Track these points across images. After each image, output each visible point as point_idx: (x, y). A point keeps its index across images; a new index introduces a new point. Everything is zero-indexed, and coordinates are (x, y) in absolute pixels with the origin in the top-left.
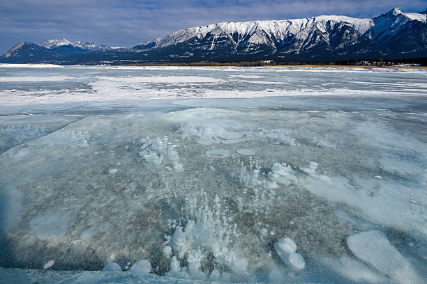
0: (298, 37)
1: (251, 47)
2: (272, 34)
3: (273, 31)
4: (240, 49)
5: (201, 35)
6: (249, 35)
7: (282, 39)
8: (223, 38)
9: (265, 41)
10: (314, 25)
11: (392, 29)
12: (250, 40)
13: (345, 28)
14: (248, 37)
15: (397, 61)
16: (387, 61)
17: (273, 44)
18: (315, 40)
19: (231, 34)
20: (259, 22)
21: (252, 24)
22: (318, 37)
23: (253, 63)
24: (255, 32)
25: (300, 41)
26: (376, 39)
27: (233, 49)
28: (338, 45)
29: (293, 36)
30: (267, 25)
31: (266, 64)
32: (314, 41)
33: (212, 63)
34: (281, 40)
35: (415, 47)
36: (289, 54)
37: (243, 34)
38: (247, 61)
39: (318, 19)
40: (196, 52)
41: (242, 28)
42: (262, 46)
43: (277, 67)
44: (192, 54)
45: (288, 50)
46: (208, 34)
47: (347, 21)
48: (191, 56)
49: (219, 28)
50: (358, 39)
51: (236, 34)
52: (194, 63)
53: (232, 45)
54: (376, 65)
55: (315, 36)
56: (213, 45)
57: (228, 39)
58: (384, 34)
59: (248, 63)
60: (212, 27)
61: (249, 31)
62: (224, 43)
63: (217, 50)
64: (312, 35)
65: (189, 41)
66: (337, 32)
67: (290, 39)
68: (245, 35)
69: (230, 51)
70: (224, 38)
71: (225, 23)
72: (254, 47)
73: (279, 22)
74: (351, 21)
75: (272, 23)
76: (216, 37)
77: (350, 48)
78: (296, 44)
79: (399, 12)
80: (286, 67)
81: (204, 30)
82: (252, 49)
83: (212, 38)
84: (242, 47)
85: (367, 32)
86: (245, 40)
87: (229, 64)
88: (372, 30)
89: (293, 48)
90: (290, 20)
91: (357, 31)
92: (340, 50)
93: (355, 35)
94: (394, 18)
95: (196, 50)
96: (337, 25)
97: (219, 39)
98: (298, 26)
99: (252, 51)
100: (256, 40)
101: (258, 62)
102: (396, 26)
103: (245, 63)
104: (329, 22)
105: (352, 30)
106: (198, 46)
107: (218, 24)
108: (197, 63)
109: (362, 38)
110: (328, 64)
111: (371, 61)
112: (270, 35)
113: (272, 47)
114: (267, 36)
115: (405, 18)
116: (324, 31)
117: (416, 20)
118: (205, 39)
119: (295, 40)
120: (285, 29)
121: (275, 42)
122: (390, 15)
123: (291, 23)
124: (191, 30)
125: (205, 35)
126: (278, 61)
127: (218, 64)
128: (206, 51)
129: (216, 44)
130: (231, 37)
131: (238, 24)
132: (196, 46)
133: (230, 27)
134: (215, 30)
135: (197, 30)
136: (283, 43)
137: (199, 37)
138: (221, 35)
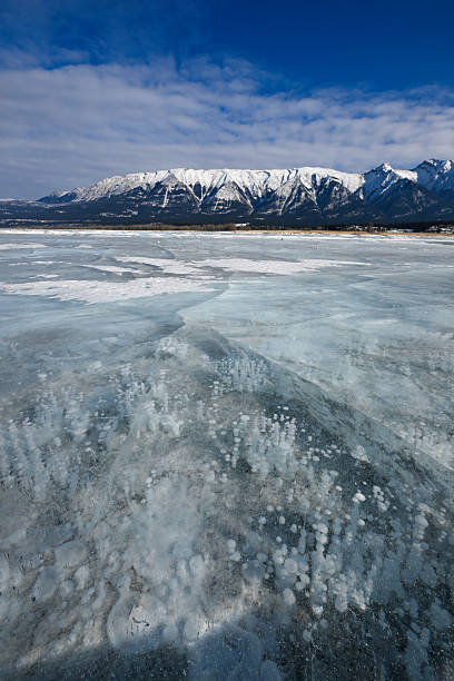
0: (279, 194)
1: (219, 204)
2: (247, 188)
3: (248, 184)
4: (204, 206)
5: (148, 185)
6: (216, 188)
7: (260, 196)
8: (180, 191)
9: (238, 196)
10: (298, 179)
11: (384, 188)
12: (218, 196)
13: (333, 184)
14: (214, 191)
15: (390, 227)
16: (380, 226)
17: (249, 201)
18: (299, 198)
19: (191, 186)
20: (228, 170)
21: (220, 173)
22: (303, 194)
23: (219, 226)
24: (223, 185)
25: (282, 198)
26: (368, 199)
27: (195, 207)
28: (326, 205)
29: (273, 192)
30: (240, 177)
31: (238, 228)
32: (298, 200)
33: (163, 226)
34: (258, 197)
35: (408, 210)
36: (269, 215)
37: (208, 186)
38: (213, 223)
39: (302, 171)
40: (141, 209)
41: (206, 178)
42: (234, 204)
43: (254, 232)
44: (135, 213)
45: (268, 209)
46: (158, 185)
47: (336, 176)
48: (133, 216)
49: (173, 176)
50: (349, 198)
51: (198, 185)
52: (136, 226)
53: (194, 201)
54: (368, 231)
55: (299, 192)
56: (166, 200)
57: (187, 192)
58: (376, 194)
59: (214, 227)
60: (162, 175)
61: (215, 182)
62: (181, 198)
63: (172, 208)
64: (295, 191)
65: (129, 193)
66: (326, 189)
67: (270, 196)
68: (211, 187)
69: (191, 209)
70: (182, 191)
71: (182, 170)
72: (223, 205)
73: (253, 172)
74: (339, 176)
75: (245, 173)
76: (170, 189)
77: (341, 209)
78: (278, 203)
79: (389, 168)
80: (261, 233)
81: (153, 178)
82: (221, 207)
83: (165, 190)
84: (207, 205)
85: (358, 190)
86: (211, 195)
88: (363, 188)
89: (274, 207)
90: (267, 171)
91: (347, 189)
92: (329, 212)
93: (345, 193)
94: (384, 175)
95: (140, 206)
96: (324, 180)
97: (174, 192)
98: (278, 179)
99: (221, 210)
100: (225, 195)
101: (226, 226)
102: (387, 183)
104: (314, 176)
105: (342, 188)
106: (146, 200)
107: (172, 170)
108: (140, 226)
109: (353, 196)
110: (314, 229)
111: (362, 226)
112: (244, 190)
113: (247, 205)
114: (240, 190)
115: (394, 176)
116: (309, 187)
117: (406, 179)
118: (153, 191)
119: (276, 198)
120: (262, 182)
121: (251, 198)
122: (380, 170)
123: (269, 174)
124: (131, 177)
125: (153, 185)
126: (255, 225)
127: (170, 226)
128: (157, 208)
129: (170, 199)
130: (191, 190)
131: (199, 172)
132: (141, 200)
133: (189, 177)
134: (168, 179)
135: (142, 178)
136: (262, 201)
137: (145, 188)
138: (176, 186)
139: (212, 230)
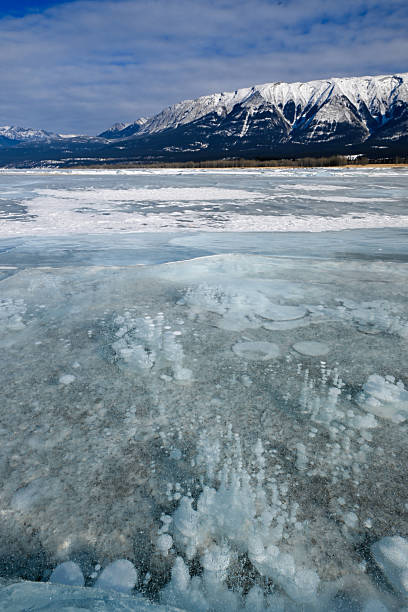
1: (319, 129)
2: (363, 104)
3: (365, 98)
4: (297, 133)
5: (224, 108)
6: (316, 106)
7: (383, 113)
8: (265, 114)
9: (348, 116)
12: (319, 117)
14: (313, 110)
17: (364, 122)
19: (281, 106)
20: (336, 80)
21: (323, 85)
23: (323, 160)
24: (327, 101)
27: (285, 135)
29: (405, 105)
30: (356, 88)
31: (349, 162)
33: (244, 161)
34: (379, 115)
36: (396, 142)
37: (305, 105)
38: (311, 156)
40: (213, 141)
41: (301, 92)
42: (342, 127)
43: (370, 167)
44: (205, 146)
45: (394, 133)
46: (237, 107)
48: (203, 149)
49: (257, 95)
51: (291, 104)
52: (209, 162)
53: (282, 125)
56: (245, 127)
57: (275, 115)
59: (313, 160)
60: (245, 93)
61: (316, 100)
62: (266, 123)
63: (253, 137)
65: (200, 121)
68: (309, 106)
69: (278, 137)
70: (267, 114)
71: (270, 86)
72: (324, 130)
73: (376, 80)
75: (362, 81)
76: (252, 112)
81: (230, 99)
82: (321, 133)
83: (245, 114)
84: (301, 130)
86: (307, 117)
87: (275, 162)
90: (398, 75)
95: (212, 137)
97: (257, 116)
99: (320, 137)
100: (328, 116)
101: (333, 158)
103: (307, 159)
106: (219, 129)
107: (256, 87)
108: (215, 162)
112: (358, 107)
113: (362, 128)
114: (352, 107)
118: (230, 117)
120: (388, 93)
121: (368, 117)
123: (401, 80)
124: (205, 100)
125: (230, 110)
126: (372, 156)
127: (254, 162)
128: (233, 138)
129: (251, 125)
130: (281, 111)
131: (294, 86)
132: (214, 129)
133: (279, 93)
134: (251, 98)
135: (217, 101)
136: (384, 121)
137: (219, 113)
138: (261, 107)
139: (310, 165)
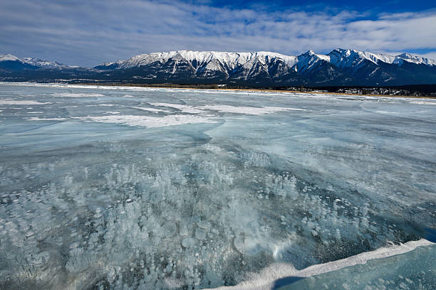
0: (245, 67)
1: (208, 73)
2: (225, 63)
3: (226, 61)
4: (198, 73)
5: (163, 60)
8: (183, 64)
9: (220, 68)
10: (257, 59)
11: (309, 65)
12: (207, 67)
13: (279, 62)
14: (205, 64)
15: (314, 89)
16: (307, 88)
17: (226, 71)
18: (258, 70)
19: (190, 61)
20: (214, 52)
21: (208, 54)
22: (260, 67)
23: (209, 86)
24: (210, 61)
25: (247, 70)
26: (300, 71)
27: (193, 74)
28: (274, 74)
29: (241, 66)
30: (220, 56)
31: (220, 88)
33: (173, 85)
34: (232, 68)
35: (324, 78)
36: (238, 80)
37: (201, 61)
38: (204, 84)
39: (259, 54)
40: (159, 74)
41: (200, 56)
42: (217, 72)
43: (229, 90)
45: (237, 77)
46: (170, 60)
47: (280, 57)
48: (154, 78)
49: (179, 55)
50: (289, 71)
51: (195, 61)
52: (155, 85)
53: (192, 70)
54: (301, 91)
55: (258, 67)
56: (175, 69)
57: (188, 65)
58: (305, 68)
59: (204, 86)
60: (173, 54)
61: (206, 59)
62: (184, 68)
63: (179, 74)
64: (255, 66)
65: (152, 65)
66: (274, 65)
67: (240, 68)
68: (203, 62)
69: (190, 75)
70: (184, 64)
71: (185, 51)
72: (210, 73)
73: (229, 54)
74: (283, 57)
75: (224, 54)
76: (177, 62)
77: (284, 78)
78: (244, 73)
79: (313, 53)
80: (234, 90)
81: (166, 56)
83: (174, 63)
84: (200, 73)
85: (294, 66)
86: (203, 67)
88: (297, 65)
89: (242, 75)
90: (238, 53)
91: (287, 65)
92: (276, 79)
93: (286, 68)
94: (310, 57)
96: (273, 60)
97: (180, 65)
98: (245, 58)
99: (208, 76)
100: (210, 67)
101: (212, 85)
102: (312, 62)
103: (201, 85)
104: (267, 57)
105: (284, 65)
106: (162, 69)
107: (179, 51)
108: (158, 85)
109: (291, 70)
110: (267, 89)
111: (297, 87)
112: (223, 64)
113: (225, 73)
114: (221, 64)
115: (316, 58)
116: (264, 63)
117: (323, 60)
118: (167, 64)
119: (243, 69)
120: (235, 60)
121: (228, 69)
122: (307, 54)
123: (239, 55)
124: (153, 55)
125: (166, 61)
126: (230, 86)
127: (177, 86)
128: (169, 74)
129: (178, 68)
130: (190, 63)
131: (196, 53)
132: (159, 69)
133: (189, 55)
134: (176, 56)
135: (160, 56)
136: (234, 71)
137: (161, 62)
138: (181, 61)
139: (203, 88)
